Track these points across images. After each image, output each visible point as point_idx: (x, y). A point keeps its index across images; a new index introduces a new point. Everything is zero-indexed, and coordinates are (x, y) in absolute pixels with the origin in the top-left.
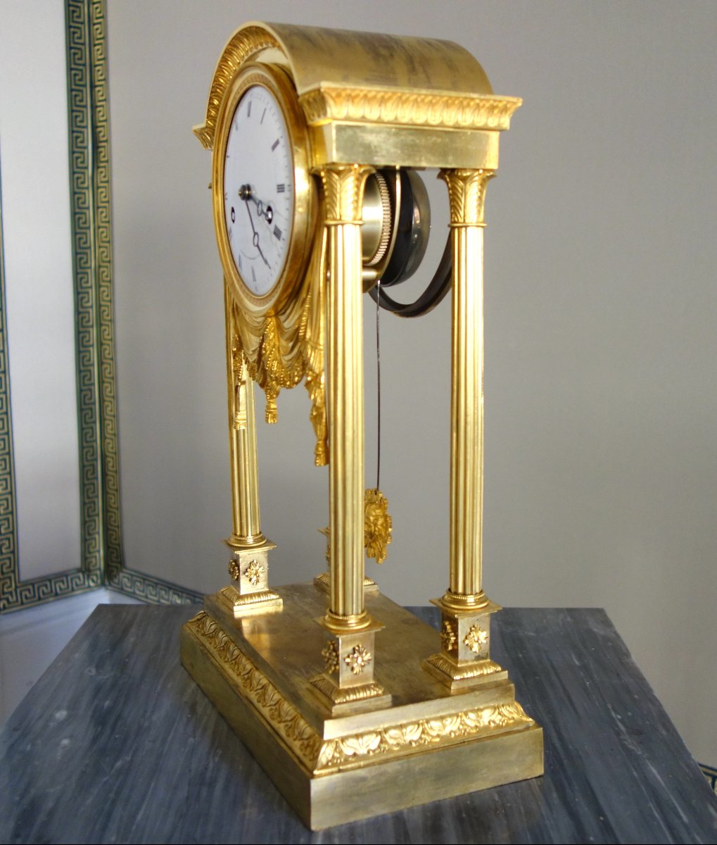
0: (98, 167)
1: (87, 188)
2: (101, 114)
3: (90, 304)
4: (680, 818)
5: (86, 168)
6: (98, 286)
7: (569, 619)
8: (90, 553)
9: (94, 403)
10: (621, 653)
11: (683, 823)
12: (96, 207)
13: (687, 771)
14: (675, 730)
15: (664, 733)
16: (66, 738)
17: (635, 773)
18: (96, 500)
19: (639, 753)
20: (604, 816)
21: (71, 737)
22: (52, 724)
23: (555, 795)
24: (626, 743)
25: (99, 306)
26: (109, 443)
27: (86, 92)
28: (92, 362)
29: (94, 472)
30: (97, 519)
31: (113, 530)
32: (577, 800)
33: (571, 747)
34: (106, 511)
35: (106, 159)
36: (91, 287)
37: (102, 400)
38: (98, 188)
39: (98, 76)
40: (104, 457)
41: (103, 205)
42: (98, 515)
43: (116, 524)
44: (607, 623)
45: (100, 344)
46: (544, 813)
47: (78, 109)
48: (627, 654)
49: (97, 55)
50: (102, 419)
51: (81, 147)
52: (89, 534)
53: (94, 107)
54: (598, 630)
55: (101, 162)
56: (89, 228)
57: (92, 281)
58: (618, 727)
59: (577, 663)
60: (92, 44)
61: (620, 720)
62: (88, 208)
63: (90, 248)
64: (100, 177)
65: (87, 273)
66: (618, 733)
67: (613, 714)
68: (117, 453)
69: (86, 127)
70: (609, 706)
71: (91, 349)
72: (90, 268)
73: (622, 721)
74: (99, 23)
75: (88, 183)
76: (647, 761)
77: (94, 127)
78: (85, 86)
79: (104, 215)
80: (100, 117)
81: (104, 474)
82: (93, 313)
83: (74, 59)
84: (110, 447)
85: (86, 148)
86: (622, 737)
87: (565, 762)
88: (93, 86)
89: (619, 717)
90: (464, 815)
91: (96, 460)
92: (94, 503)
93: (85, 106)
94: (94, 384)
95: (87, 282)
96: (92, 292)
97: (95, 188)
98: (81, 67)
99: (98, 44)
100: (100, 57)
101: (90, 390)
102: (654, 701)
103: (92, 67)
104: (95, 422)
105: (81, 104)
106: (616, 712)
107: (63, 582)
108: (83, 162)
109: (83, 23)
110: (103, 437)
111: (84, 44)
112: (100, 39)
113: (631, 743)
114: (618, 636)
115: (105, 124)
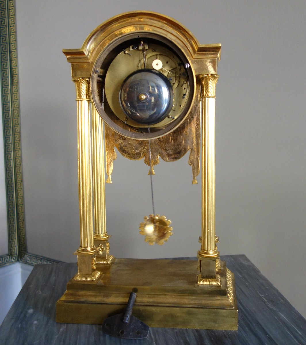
0: (13, 85)
1: (9, 94)
3: (10, 142)
4: (298, 333)
5: (8, 85)
6: (14, 134)
7: (232, 259)
8: (12, 247)
9: (13, 184)
10: (257, 271)
11: (300, 335)
12: (12, 102)
13: (295, 315)
14: (286, 299)
15: (282, 301)
16: (35, 320)
17: (275, 317)
18: (14, 225)
19: (275, 309)
20: (269, 335)
21: (37, 320)
22: (28, 315)
23: (247, 328)
24: (269, 306)
25: (14, 143)
26: (20, 200)
27: (8, 54)
29: (13, 213)
30: (15, 233)
31: (22, 237)
32: (256, 329)
33: (247, 309)
34: (19, 229)
35: (16, 82)
36: (11, 135)
37: (16, 182)
39: (13, 48)
40: (17, 206)
41: (16, 101)
42: (15, 231)
43: (24, 234)
44: (247, 260)
45: (15, 159)
46: (244, 335)
47: (4, 61)
48: (259, 271)
49: (12, 39)
50: (16, 191)
51: (5, 77)
52: (12, 239)
53: (11, 60)
54: (245, 263)
55: (14, 83)
56: (9, 110)
57: (11, 132)
58: (264, 300)
59: (240, 276)
60: (10, 35)
61: (263, 297)
62: (9, 102)
63: (10, 118)
64: (14, 89)
65: (9, 129)
66: (265, 302)
67: (260, 295)
68: (23, 204)
69: (8, 68)
70: (258, 292)
72: (10, 127)
73: (264, 297)
74: (13, 26)
75: (9, 92)
76: (279, 312)
77: (11, 69)
78: (7, 52)
79: (16, 105)
80: (14, 64)
81: (18, 214)
82: (12, 146)
83: (2, 41)
84: (20, 202)
85: (8, 77)
86: (266, 303)
87: (247, 315)
88: (10, 52)
89: (263, 296)
90: (213, 339)
91: (14, 208)
92: (14, 226)
93: (8, 60)
94: (12, 176)
95: (9, 133)
96: (11, 137)
97: (12, 94)
98: (5, 44)
99: (13, 35)
100: (13, 40)
101: (11, 178)
102: (274, 289)
103: (10, 44)
104: (13, 192)
105: (6, 59)
106: (262, 294)
108: (7, 83)
110: (17, 198)
112: (13, 32)
113: (270, 306)
114: (253, 265)
115: (16, 67)
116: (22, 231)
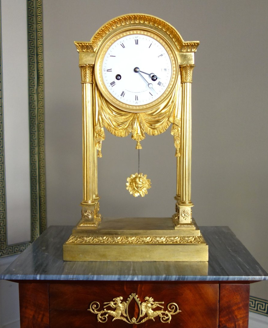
0: (39, 86)
1: (35, 93)
2: (40, 65)
3: (35, 138)
5: (35, 86)
6: (39, 131)
8: (34, 235)
9: (36, 177)
12: (38, 101)
18: (37, 214)
25: (39, 139)
26: (42, 192)
27: (35, 57)
28: (36, 160)
29: (36, 204)
30: (37, 222)
31: (43, 226)
34: (40, 219)
35: (42, 82)
36: (36, 131)
37: (39, 175)
38: (39, 93)
39: (39, 51)
40: (40, 197)
41: (41, 100)
42: (37, 221)
43: (45, 224)
45: (39, 153)
47: (32, 63)
49: (39, 43)
50: (40, 183)
51: (33, 78)
52: (34, 228)
53: (38, 63)
55: (40, 83)
56: (35, 109)
57: (36, 129)
60: (37, 39)
62: (35, 101)
63: (35, 116)
64: (40, 89)
65: (34, 126)
68: (45, 196)
69: (35, 70)
71: (36, 155)
72: (36, 124)
74: (40, 31)
75: (35, 92)
77: (38, 70)
78: (34, 55)
79: (41, 103)
80: (40, 66)
81: (40, 205)
82: (36, 141)
83: (30, 45)
84: (42, 194)
85: (35, 78)
88: (37, 55)
91: (37, 199)
92: (36, 215)
93: (35, 62)
94: (36, 169)
95: (34, 129)
96: (36, 133)
98: (33, 48)
100: (40, 44)
103: (37, 47)
104: (37, 184)
105: (33, 61)
107: (24, 246)
108: (33, 84)
109: (34, 31)
110: (40, 190)
111: (34, 39)
112: (40, 37)
115: (42, 69)
116: (43, 220)
